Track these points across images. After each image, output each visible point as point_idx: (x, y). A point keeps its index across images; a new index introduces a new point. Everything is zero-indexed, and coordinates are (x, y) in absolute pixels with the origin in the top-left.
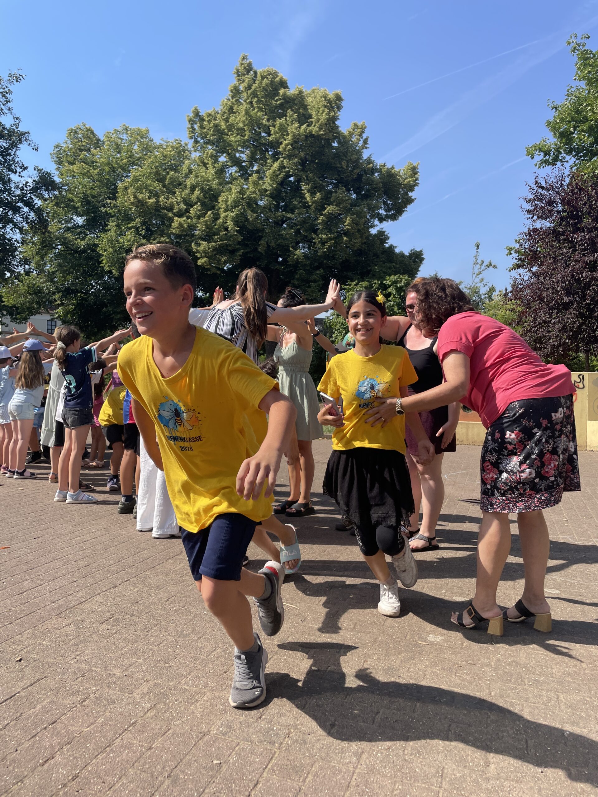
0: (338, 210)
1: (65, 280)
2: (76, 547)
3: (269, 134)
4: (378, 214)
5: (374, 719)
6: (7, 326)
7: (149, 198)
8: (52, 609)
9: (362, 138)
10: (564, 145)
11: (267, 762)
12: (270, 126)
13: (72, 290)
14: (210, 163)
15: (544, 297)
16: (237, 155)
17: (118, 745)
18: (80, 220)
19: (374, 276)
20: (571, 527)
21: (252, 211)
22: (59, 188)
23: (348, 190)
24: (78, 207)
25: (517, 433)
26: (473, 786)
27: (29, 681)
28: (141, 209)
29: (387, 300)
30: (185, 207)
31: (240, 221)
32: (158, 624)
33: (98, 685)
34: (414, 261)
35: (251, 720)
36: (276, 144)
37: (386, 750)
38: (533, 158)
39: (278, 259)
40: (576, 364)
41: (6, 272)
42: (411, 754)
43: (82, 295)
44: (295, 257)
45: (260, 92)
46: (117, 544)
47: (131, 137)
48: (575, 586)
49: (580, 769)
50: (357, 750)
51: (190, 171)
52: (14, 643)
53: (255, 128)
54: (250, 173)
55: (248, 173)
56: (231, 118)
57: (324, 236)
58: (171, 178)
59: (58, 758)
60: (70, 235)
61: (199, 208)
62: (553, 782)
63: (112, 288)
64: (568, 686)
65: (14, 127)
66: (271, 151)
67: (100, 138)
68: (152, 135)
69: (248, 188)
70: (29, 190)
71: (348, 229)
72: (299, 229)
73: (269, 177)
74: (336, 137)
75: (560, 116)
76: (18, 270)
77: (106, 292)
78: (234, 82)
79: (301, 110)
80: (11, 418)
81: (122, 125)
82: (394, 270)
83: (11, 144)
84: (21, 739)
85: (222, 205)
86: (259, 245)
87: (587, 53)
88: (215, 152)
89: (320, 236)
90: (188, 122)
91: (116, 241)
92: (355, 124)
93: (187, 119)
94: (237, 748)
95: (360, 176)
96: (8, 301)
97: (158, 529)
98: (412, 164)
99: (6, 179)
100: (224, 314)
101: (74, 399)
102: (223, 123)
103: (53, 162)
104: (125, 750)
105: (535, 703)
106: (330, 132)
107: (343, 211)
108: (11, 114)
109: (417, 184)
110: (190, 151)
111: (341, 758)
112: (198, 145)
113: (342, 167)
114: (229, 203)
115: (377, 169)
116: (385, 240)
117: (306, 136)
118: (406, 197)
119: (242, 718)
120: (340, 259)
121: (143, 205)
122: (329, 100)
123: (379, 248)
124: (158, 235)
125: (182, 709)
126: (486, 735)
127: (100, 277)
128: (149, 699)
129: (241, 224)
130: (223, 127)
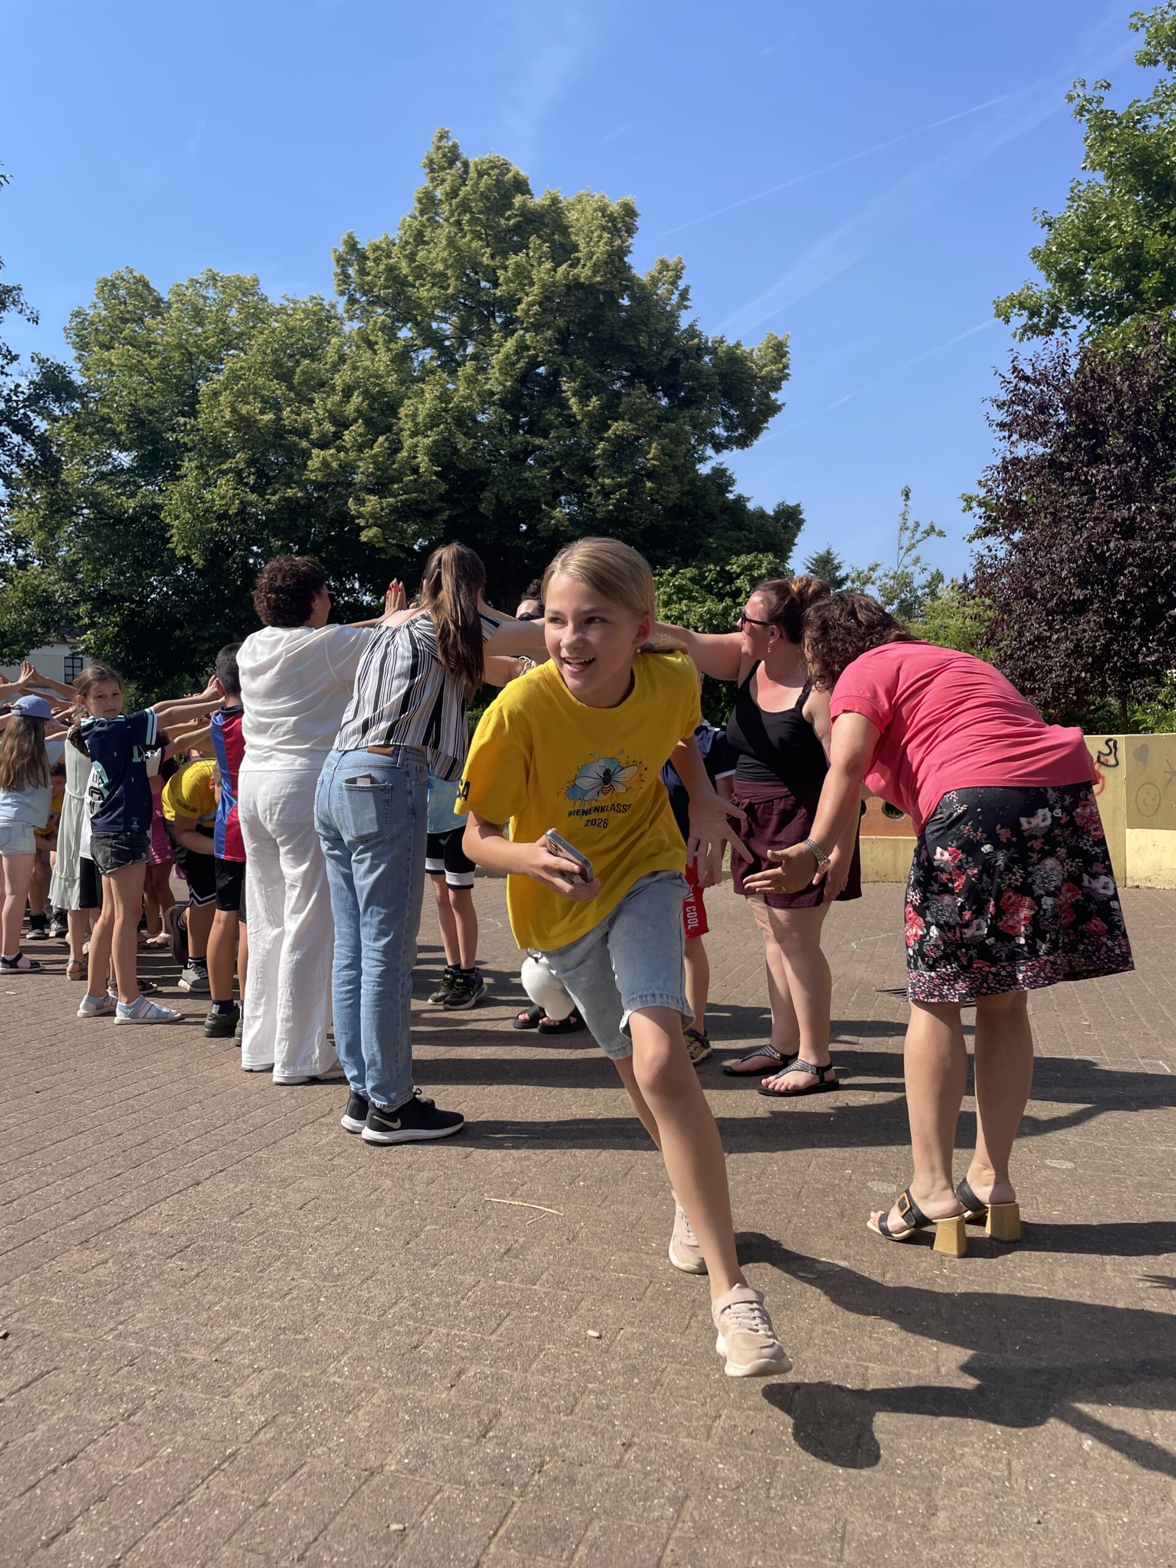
0: (634, 429)
1: (98, 577)
2: (120, 1107)
3: (496, 284)
4: (713, 435)
5: (709, 1429)
7: (262, 412)
8: (71, 1232)
9: (677, 288)
10: (1068, 295)
11: (497, 1524)
12: (497, 267)
13: (112, 596)
14: (381, 341)
15: (1036, 590)
16: (434, 325)
17: (200, 1500)
18: (125, 459)
19: (709, 556)
20: (1096, 1038)
21: (465, 434)
22: (81, 396)
23: (653, 390)
24: (121, 433)
25: (954, 852)
26: (905, 1555)
27: (23, 1378)
28: (245, 434)
29: (734, 602)
30: (333, 429)
31: (444, 454)
32: (282, 1255)
33: (161, 1381)
34: (785, 527)
35: (467, 1440)
36: (509, 304)
37: (733, 1490)
38: (1007, 321)
39: (519, 527)
40: (1104, 719)
42: (782, 1498)
43: (133, 606)
44: (553, 522)
45: (476, 201)
46: (201, 1098)
47: (224, 292)
48: (1104, 1152)
49: (1112, 1513)
50: (676, 1492)
51: (342, 359)
53: (468, 272)
54: (460, 359)
55: (455, 361)
56: (420, 254)
57: (607, 481)
58: (304, 373)
59: (80, 1530)
60: (106, 487)
61: (361, 430)
62: (1061, 1540)
63: (193, 590)
66: (500, 317)
67: (162, 296)
68: (264, 289)
69: (457, 390)
70: (23, 402)
71: (654, 465)
72: (559, 468)
73: (497, 367)
74: (627, 288)
75: (1058, 241)
76: (2, 560)
77: (182, 599)
78: (424, 182)
79: (556, 237)
81: (205, 270)
82: (747, 544)
84: (5, 1495)
85: (406, 423)
86: (481, 501)
87: (1106, 118)
88: (389, 320)
89: (600, 480)
90: (335, 263)
91: (198, 498)
92: (662, 262)
93: (332, 257)
94: (438, 1497)
95: (675, 363)
97: (284, 1065)
98: (776, 338)
100: (397, 635)
101: (106, 812)
102: (404, 264)
103: (71, 346)
104: (213, 1509)
106: (615, 277)
107: (643, 431)
109: (786, 377)
110: (341, 320)
111: (644, 1510)
112: (356, 306)
113: (639, 346)
114: (420, 419)
115: (707, 349)
116: (727, 486)
117: (568, 287)
118: (766, 401)
119: (449, 1438)
120: (640, 524)
121: (249, 426)
122: (611, 215)
123: (716, 501)
124: (282, 484)
125: (328, 1423)
126: (930, 1452)
127: (167, 569)
128: (263, 1406)
129: (444, 460)
130: (405, 270)
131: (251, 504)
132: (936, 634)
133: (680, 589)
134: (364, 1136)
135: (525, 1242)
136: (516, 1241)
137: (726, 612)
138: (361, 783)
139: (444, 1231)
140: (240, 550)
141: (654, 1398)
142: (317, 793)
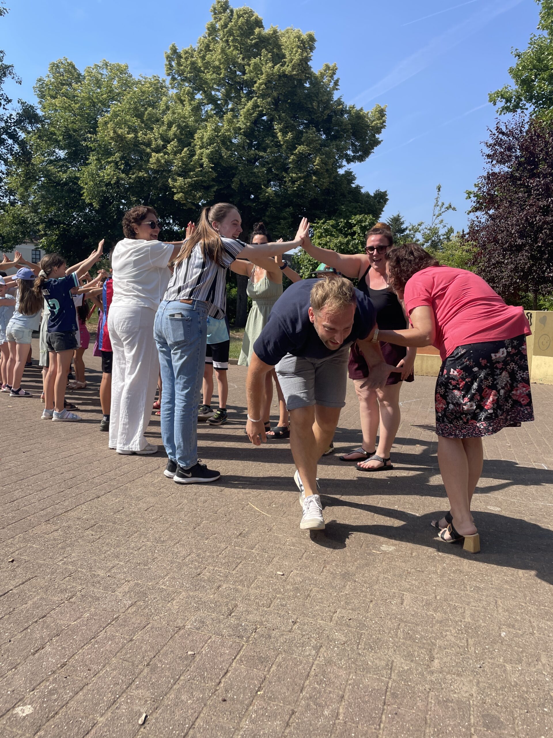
0: (308, 150)
1: (48, 212)
2: (62, 461)
3: (244, 73)
4: (346, 154)
5: (331, 617)
7: (128, 133)
8: (41, 516)
9: (333, 79)
10: (525, 92)
11: (236, 654)
12: (245, 65)
13: (55, 221)
14: (187, 100)
15: (499, 239)
16: (213, 93)
17: (102, 637)
18: (62, 154)
19: (340, 215)
20: (513, 452)
21: (226, 149)
22: (42, 121)
23: (319, 131)
24: (60, 141)
25: (459, 371)
26: (419, 677)
27: (21, 580)
28: (120, 144)
29: (352, 238)
30: (162, 143)
31: (215, 158)
32: (138, 531)
33: (84, 584)
34: (379, 202)
35: (222, 616)
36: (250, 83)
37: (342, 644)
38: (495, 104)
39: (250, 196)
40: (525, 303)
42: (364, 649)
43: (65, 226)
44: (267, 194)
45: (236, 30)
46: (99, 459)
47: (111, 72)
48: (515, 504)
49: (514, 665)
50: (316, 644)
51: (168, 108)
52: (6, 546)
53: (231, 66)
54: (225, 111)
55: (223, 111)
56: (208, 56)
57: (294, 175)
58: (149, 114)
59: (48, 648)
60: (52, 167)
61: (176, 144)
62: (490, 676)
63: (93, 220)
64: (505, 592)
66: (246, 90)
67: (81, 72)
68: (130, 71)
69: (223, 126)
70: (13, 123)
71: (317, 168)
72: (271, 167)
73: (243, 116)
74: (308, 78)
75: (523, 64)
76: (3, 201)
77: (88, 224)
78: (211, 20)
79: (275, 50)
81: (102, 60)
82: (360, 209)
84: (14, 631)
85: (198, 142)
86: (232, 182)
88: (191, 90)
89: (290, 175)
90: (166, 59)
91: (97, 175)
92: (327, 65)
93: (165, 56)
94: (209, 641)
95: (330, 117)
98: (380, 107)
102: (199, 61)
103: (36, 96)
104: (108, 641)
105: (475, 607)
106: (303, 72)
107: (312, 151)
109: (384, 127)
110: (167, 88)
111: (302, 651)
112: (176, 82)
113: (313, 108)
114: (205, 140)
115: (346, 111)
116: (352, 180)
117: (280, 76)
118: (373, 139)
119: (214, 615)
120: (309, 198)
121: (122, 140)
122: (302, 41)
123: (346, 188)
124: (137, 170)
125: (160, 605)
126: (431, 633)
127: (82, 209)
128: (130, 597)
129: (215, 161)
130: (200, 64)
131: (122, 179)
132: (448, 258)
133: (326, 230)
134: (174, 480)
135: (248, 531)
136: (244, 530)
137: (348, 243)
138: (177, 317)
139: (211, 524)
140: (116, 201)
141: (307, 602)
142: (155, 321)
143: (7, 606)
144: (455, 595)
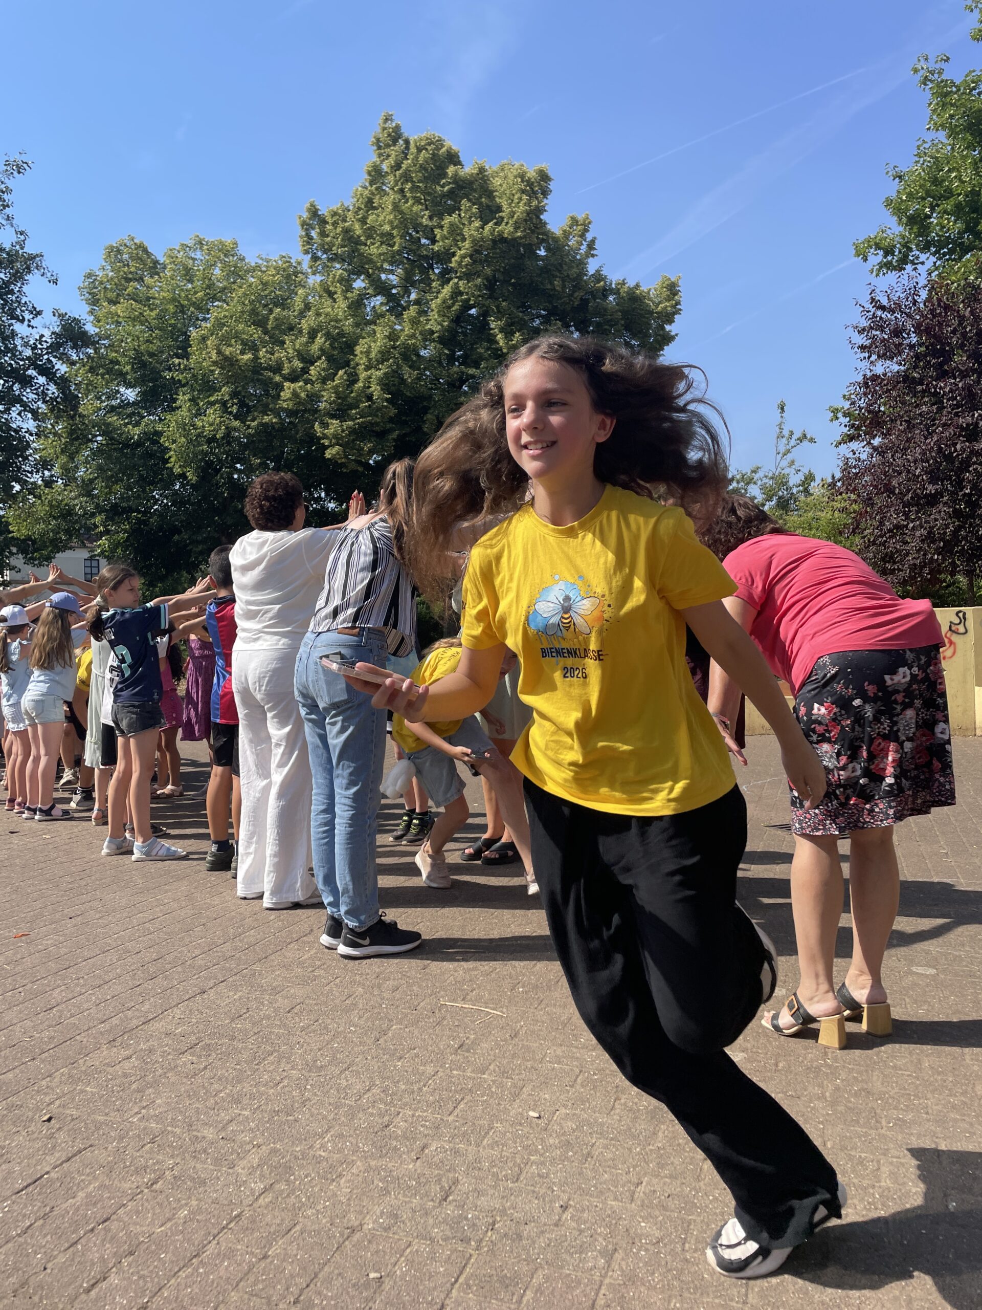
1: (110, 493)
2: (138, 930)
3: (434, 241)
5: (633, 1194)
6: (20, 571)
7: (242, 353)
8: (101, 1033)
9: (585, 240)
10: (917, 236)
11: (458, 1272)
12: (435, 227)
13: (121, 507)
14: (339, 291)
15: (894, 487)
16: (383, 276)
17: (212, 1254)
18: (131, 394)
20: (953, 863)
21: (410, 367)
22: (94, 343)
23: (567, 326)
24: (127, 373)
25: (829, 706)
26: (799, 1298)
27: (65, 1154)
28: (229, 371)
30: (301, 365)
31: (393, 384)
32: (275, 1051)
33: (177, 1155)
35: (431, 1203)
36: (445, 256)
37: (654, 1244)
38: (865, 260)
40: (954, 594)
41: (13, 483)
42: (696, 1250)
43: (139, 516)
45: (416, 172)
46: (204, 921)
47: (209, 254)
48: (962, 960)
50: (607, 1246)
51: (308, 307)
52: (38, 1092)
53: (410, 231)
54: (405, 305)
55: (401, 306)
56: (370, 218)
58: (276, 319)
59: (114, 1279)
60: (115, 418)
61: (324, 365)
63: (189, 502)
64: (953, 1126)
65: (18, 247)
66: (438, 268)
67: (158, 258)
68: (242, 251)
69: (403, 330)
70: (47, 349)
73: (436, 310)
74: (543, 240)
75: (907, 191)
76: (32, 480)
77: (179, 509)
78: (373, 157)
79: (483, 200)
80: (27, 722)
81: (193, 236)
83: (14, 275)
84: (52, 1250)
85: (361, 358)
86: (424, 422)
87: (946, 86)
88: (345, 274)
90: (300, 227)
91: (191, 425)
92: (573, 218)
93: (298, 222)
94: (408, 1250)
95: (584, 302)
96: (18, 530)
97: (272, 893)
98: (669, 279)
99: (8, 332)
100: (360, 536)
101: (127, 687)
102: (357, 226)
103: (84, 302)
104: (223, 1261)
105: (899, 1158)
106: (533, 232)
108: (12, 226)
109: (678, 312)
110: (306, 274)
111: (580, 1261)
112: (319, 263)
113: (554, 289)
114: (373, 355)
115: (611, 290)
117: (494, 241)
118: (661, 332)
119: (416, 1201)
121: (232, 365)
122: (528, 181)
124: (260, 412)
125: (316, 1189)
127: (167, 484)
128: (262, 1176)
129: (393, 388)
130: (358, 232)
131: (235, 429)
132: (809, 526)
134: (339, 951)
135: (475, 1039)
136: (467, 1038)
139: (407, 1030)
140: (226, 467)
141: (586, 1168)
142: (296, 668)
143: (39, 1204)
144: (859, 1137)
